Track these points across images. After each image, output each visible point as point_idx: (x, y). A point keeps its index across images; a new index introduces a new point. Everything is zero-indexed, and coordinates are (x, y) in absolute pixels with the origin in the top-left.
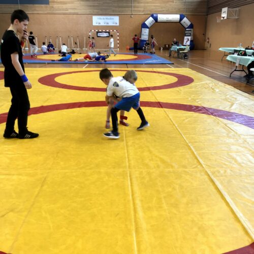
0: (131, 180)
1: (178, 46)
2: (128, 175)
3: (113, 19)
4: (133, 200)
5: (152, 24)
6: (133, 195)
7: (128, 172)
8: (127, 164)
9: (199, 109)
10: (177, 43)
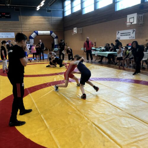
3: (11, 34)
5: (35, 36)
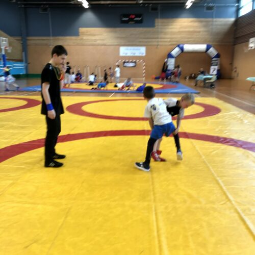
0: (156, 214)
1: (205, 75)
2: (153, 209)
3: (139, 49)
4: (159, 236)
5: (178, 54)
6: (158, 231)
7: (153, 206)
8: (152, 197)
9: (228, 140)
10: (203, 73)
